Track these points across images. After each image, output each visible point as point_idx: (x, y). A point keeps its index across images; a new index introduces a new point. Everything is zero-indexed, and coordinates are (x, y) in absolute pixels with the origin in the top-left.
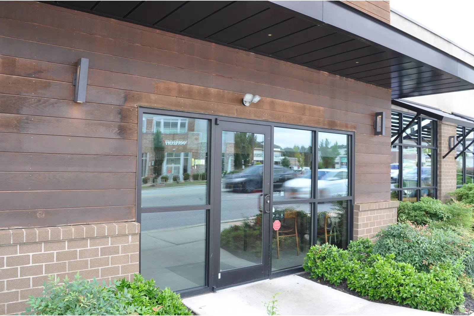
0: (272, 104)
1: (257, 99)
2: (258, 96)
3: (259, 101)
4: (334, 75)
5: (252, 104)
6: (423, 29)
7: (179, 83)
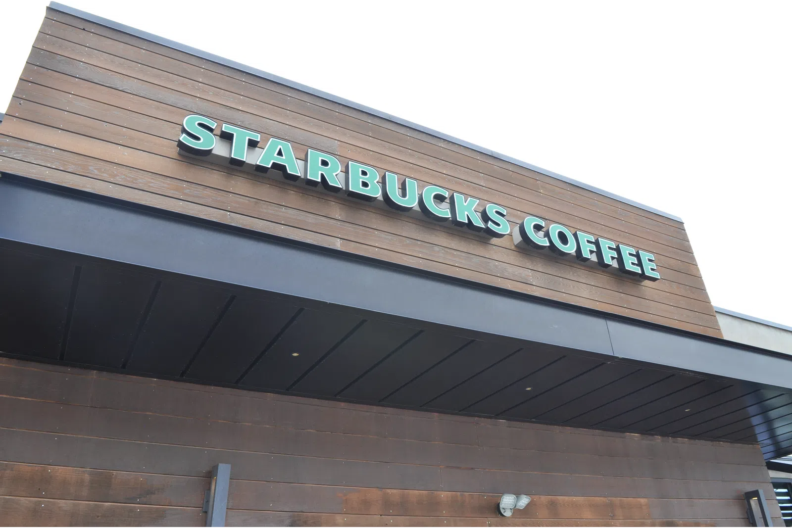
0: (553, 507)
1: (524, 501)
2: (525, 496)
3: (528, 505)
4: (650, 437)
5: (516, 511)
7: (383, 490)
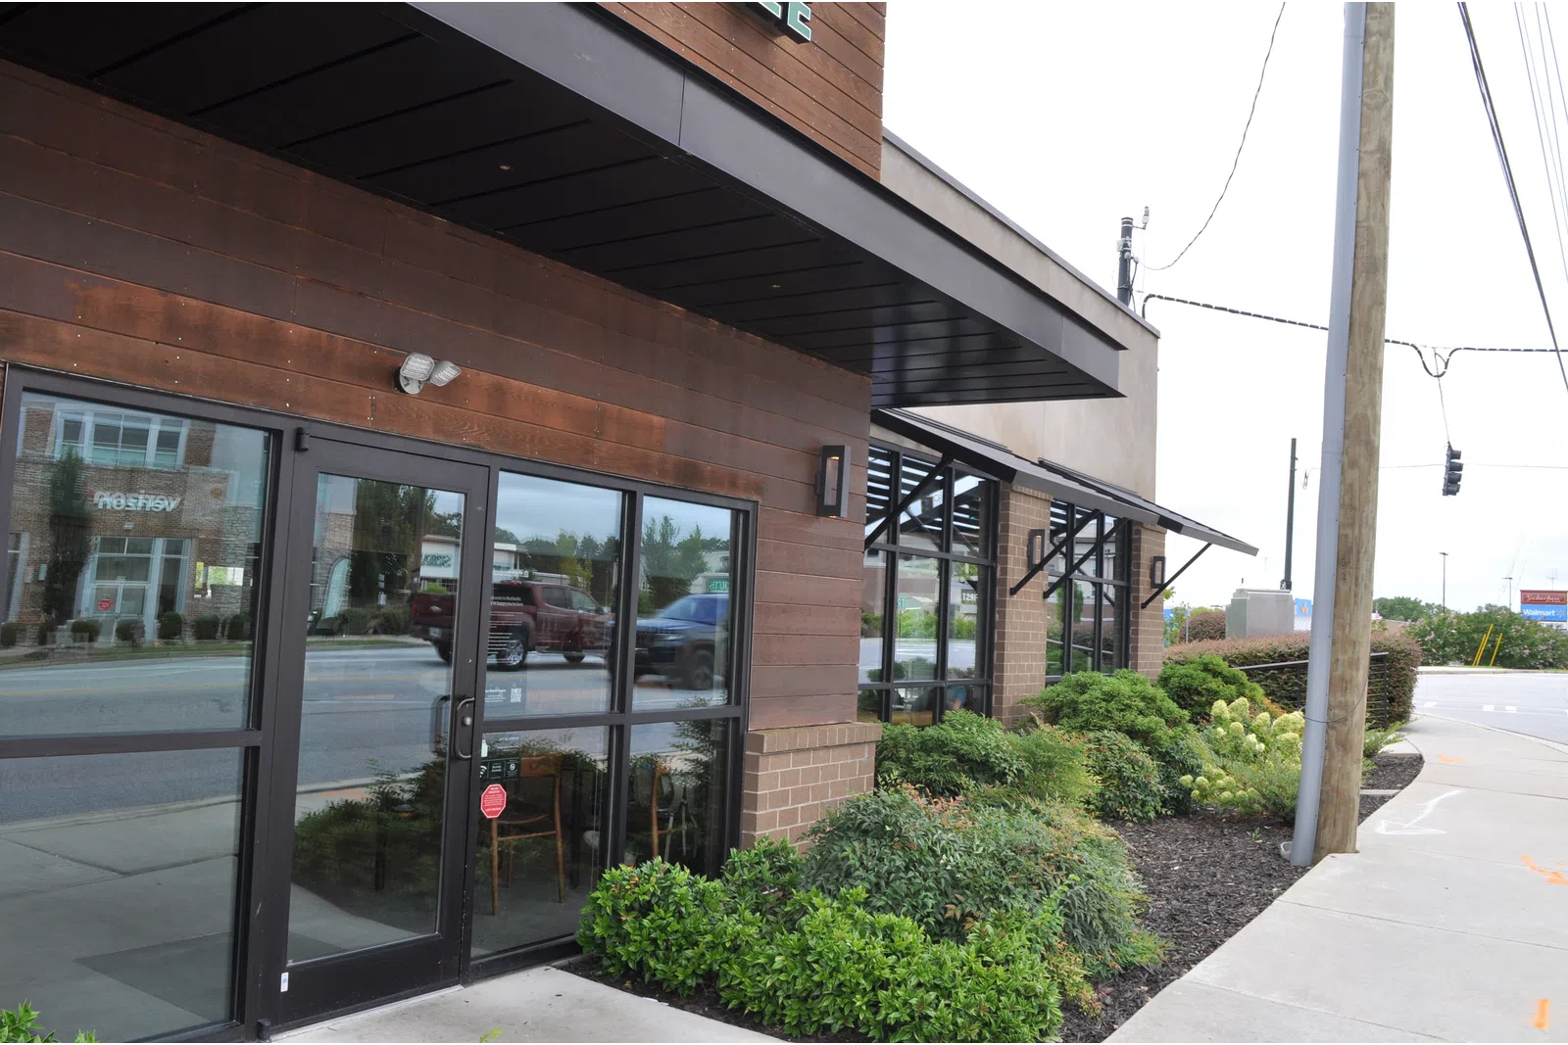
0: (498, 396)
1: (447, 373)
2: (452, 365)
4: (701, 319)
6: (972, 206)
